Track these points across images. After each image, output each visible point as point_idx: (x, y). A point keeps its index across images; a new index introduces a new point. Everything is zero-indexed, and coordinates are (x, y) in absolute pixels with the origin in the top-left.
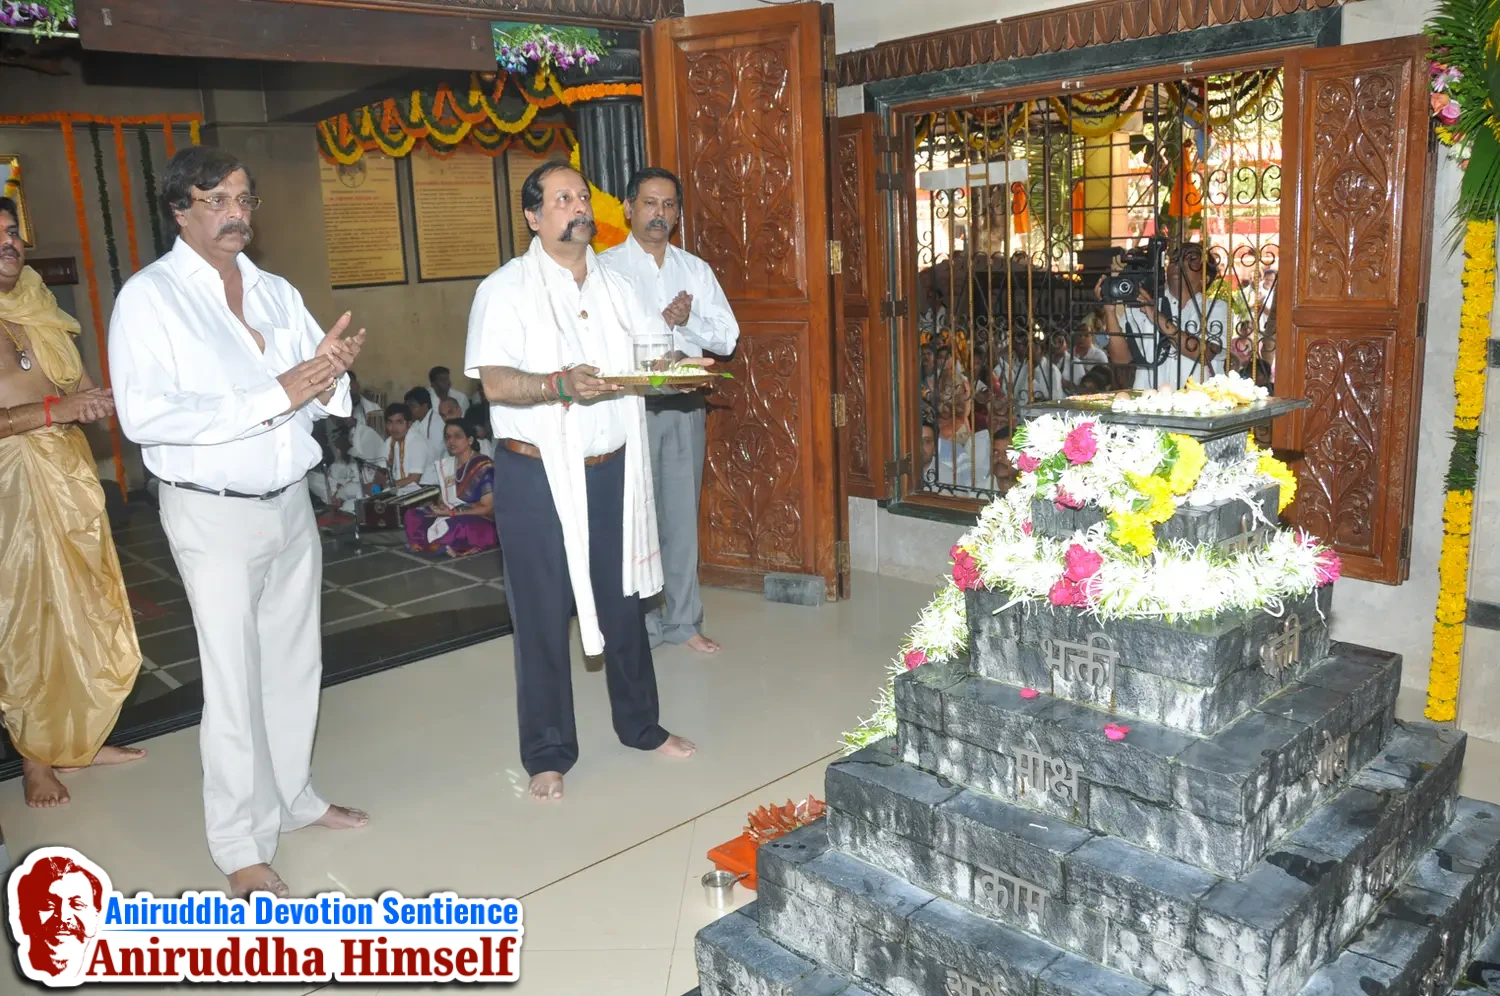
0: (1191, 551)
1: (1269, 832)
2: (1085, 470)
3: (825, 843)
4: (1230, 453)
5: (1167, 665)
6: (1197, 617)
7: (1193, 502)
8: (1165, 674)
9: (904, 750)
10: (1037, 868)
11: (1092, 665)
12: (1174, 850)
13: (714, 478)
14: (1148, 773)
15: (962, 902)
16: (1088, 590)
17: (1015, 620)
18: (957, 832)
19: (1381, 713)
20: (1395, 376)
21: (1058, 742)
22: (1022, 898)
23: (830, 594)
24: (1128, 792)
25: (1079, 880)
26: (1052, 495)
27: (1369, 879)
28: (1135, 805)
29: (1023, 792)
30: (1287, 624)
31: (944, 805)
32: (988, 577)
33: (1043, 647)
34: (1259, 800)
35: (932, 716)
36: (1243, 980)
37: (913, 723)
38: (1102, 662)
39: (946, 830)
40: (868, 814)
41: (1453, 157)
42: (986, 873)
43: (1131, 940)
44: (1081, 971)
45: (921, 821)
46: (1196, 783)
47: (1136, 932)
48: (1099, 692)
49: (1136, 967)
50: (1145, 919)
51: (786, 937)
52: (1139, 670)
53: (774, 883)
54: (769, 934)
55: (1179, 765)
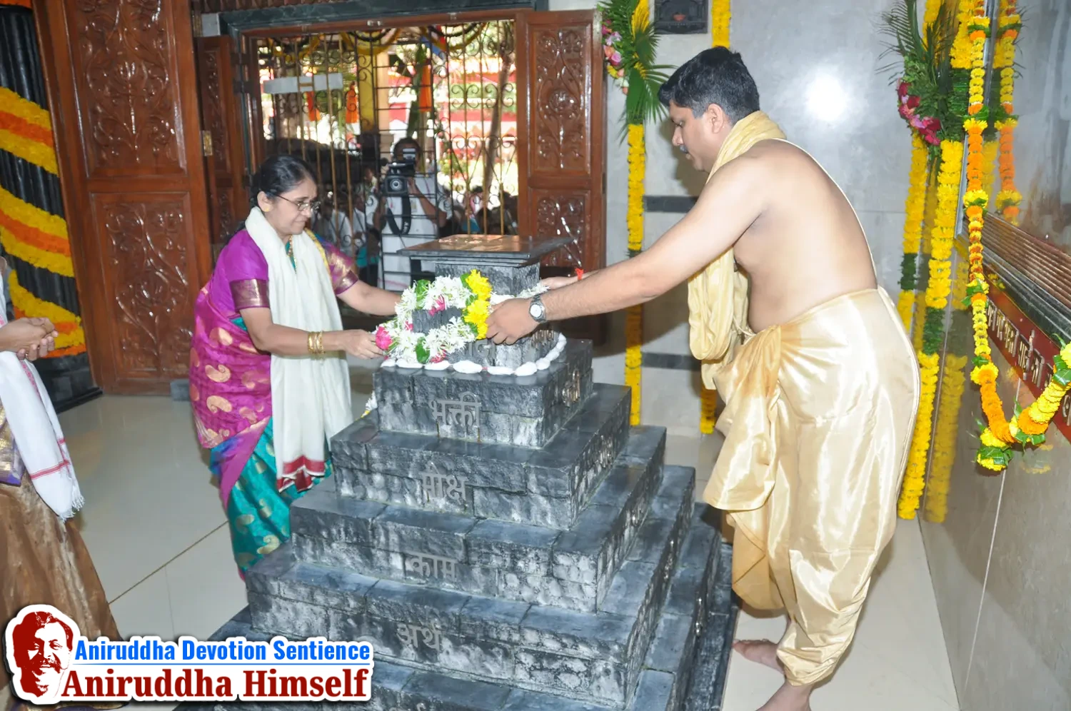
1: (581, 500)
3: (293, 559)
5: (513, 407)
8: (512, 413)
9: (341, 486)
10: (447, 547)
11: (464, 413)
12: (530, 520)
13: (122, 312)
14: (510, 475)
15: (398, 579)
17: (409, 390)
18: (390, 533)
19: (624, 423)
20: (591, 218)
21: (449, 465)
22: (439, 568)
24: (498, 489)
25: (476, 549)
27: (634, 518)
28: (503, 497)
29: (428, 501)
30: (573, 375)
31: (378, 518)
33: (430, 404)
34: (576, 481)
35: (360, 461)
36: (584, 587)
37: (347, 468)
38: (470, 411)
39: (383, 534)
40: (324, 534)
41: (618, 86)
42: (413, 557)
43: (513, 580)
44: (485, 604)
45: (363, 531)
46: (540, 477)
47: (516, 573)
48: (469, 430)
49: (518, 594)
50: (521, 564)
51: (274, 629)
52: (495, 413)
53: (262, 593)
54: (261, 630)
55: (530, 467)
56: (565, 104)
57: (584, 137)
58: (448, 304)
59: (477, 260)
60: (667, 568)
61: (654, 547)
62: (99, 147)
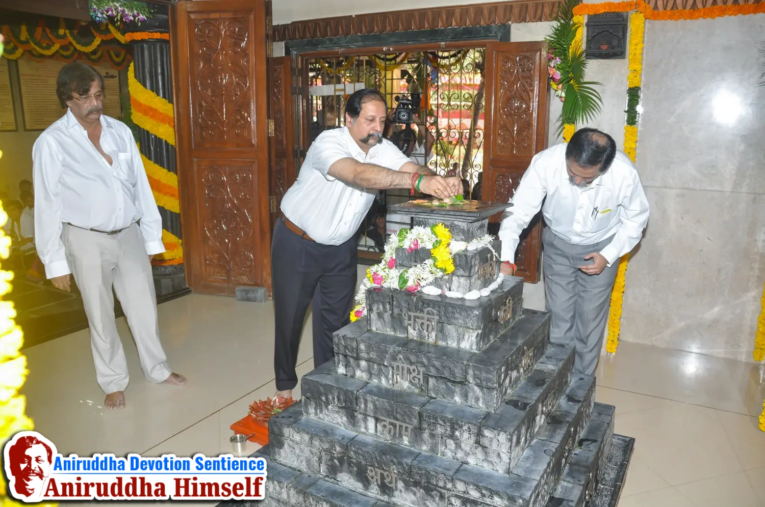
1: (506, 390)
3: (301, 414)
5: (461, 321)
7: (468, 249)
8: (459, 325)
9: (338, 367)
10: (407, 415)
11: (426, 323)
12: (467, 402)
13: (208, 239)
14: (455, 369)
15: (371, 435)
17: (390, 304)
18: (368, 403)
19: (544, 338)
21: (413, 358)
22: (400, 431)
23: (269, 296)
24: (446, 378)
25: (427, 419)
27: (544, 409)
28: (449, 384)
29: (397, 382)
30: (507, 301)
31: (361, 391)
33: (404, 316)
34: (502, 378)
35: (352, 350)
36: (501, 455)
37: (343, 354)
38: (431, 321)
39: (363, 402)
40: (323, 398)
41: (558, 96)
42: (383, 420)
43: (451, 443)
44: (430, 459)
45: (350, 399)
46: (476, 372)
47: (453, 440)
48: (429, 335)
49: (454, 454)
50: (457, 433)
51: (285, 461)
52: (449, 324)
53: (278, 435)
54: (276, 460)
55: (469, 365)
56: (519, 108)
57: (532, 131)
58: (421, 246)
59: (442, 216)
60: (567, 448)
61: (558, 431)
62: (202, 128)
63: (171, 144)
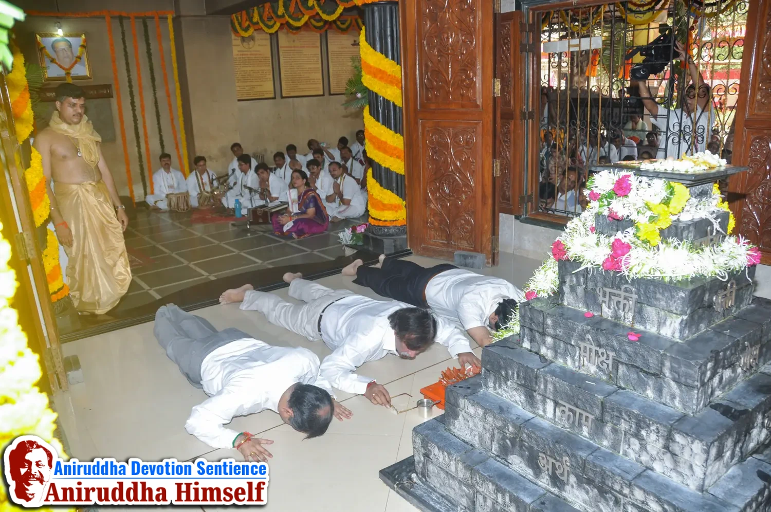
0: (679, 244)
1: (713, 391)
2: (625, 200)
3: (480, 386)
4: (703, 194)
5: (663, 303)
6: (680, 279)
7: (682, 219)
8: (661, 308)
9: (523, 341)
10: (588, 405)
11: (623, 302)
12: (661, 399)
13: (430, 202)
14: (649, 358)
15: (549, 419)
16: (623, 263)
17: (584, 277)
18: (548, 383)
22: (580, 419)
23: (488, 263)
24: (637, 367)
25: (610, 411)
26: (606, 213)
27: (766, 421)
28: (642, 375)
29: (583, 365)
30: (729, 285)
31: (542, 370)
32: (571, 254)
33: (598, 291)
34: (708, 375)
35: (538, 324)
36: (694, 467)
37: (528, 328)
38: (628, 300)
39: (543, 382)
40: (503, 373)
42: (562, 405)
43: (635, 443)
44: (610, 457)
45: (530, 377)
46: (674, 365)
47: (638, 439)
48: (626, 315)
49: (637, 457)
50: (643, 433)
51: (459, 433)
52: (648, 305)
53: (454, 405)
54: (450, 430)
55: (666, 355)
62: (427, 88)
63: (398, 105)
